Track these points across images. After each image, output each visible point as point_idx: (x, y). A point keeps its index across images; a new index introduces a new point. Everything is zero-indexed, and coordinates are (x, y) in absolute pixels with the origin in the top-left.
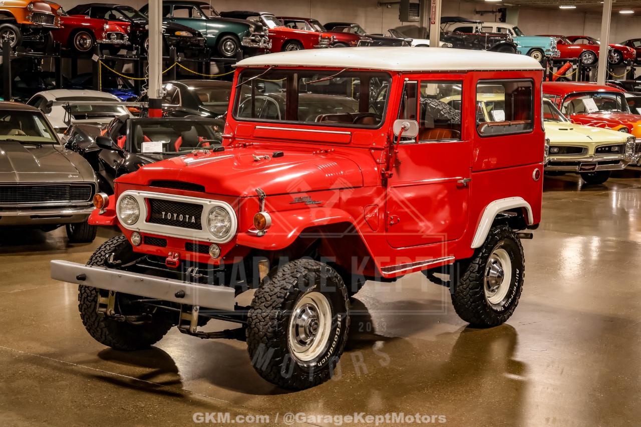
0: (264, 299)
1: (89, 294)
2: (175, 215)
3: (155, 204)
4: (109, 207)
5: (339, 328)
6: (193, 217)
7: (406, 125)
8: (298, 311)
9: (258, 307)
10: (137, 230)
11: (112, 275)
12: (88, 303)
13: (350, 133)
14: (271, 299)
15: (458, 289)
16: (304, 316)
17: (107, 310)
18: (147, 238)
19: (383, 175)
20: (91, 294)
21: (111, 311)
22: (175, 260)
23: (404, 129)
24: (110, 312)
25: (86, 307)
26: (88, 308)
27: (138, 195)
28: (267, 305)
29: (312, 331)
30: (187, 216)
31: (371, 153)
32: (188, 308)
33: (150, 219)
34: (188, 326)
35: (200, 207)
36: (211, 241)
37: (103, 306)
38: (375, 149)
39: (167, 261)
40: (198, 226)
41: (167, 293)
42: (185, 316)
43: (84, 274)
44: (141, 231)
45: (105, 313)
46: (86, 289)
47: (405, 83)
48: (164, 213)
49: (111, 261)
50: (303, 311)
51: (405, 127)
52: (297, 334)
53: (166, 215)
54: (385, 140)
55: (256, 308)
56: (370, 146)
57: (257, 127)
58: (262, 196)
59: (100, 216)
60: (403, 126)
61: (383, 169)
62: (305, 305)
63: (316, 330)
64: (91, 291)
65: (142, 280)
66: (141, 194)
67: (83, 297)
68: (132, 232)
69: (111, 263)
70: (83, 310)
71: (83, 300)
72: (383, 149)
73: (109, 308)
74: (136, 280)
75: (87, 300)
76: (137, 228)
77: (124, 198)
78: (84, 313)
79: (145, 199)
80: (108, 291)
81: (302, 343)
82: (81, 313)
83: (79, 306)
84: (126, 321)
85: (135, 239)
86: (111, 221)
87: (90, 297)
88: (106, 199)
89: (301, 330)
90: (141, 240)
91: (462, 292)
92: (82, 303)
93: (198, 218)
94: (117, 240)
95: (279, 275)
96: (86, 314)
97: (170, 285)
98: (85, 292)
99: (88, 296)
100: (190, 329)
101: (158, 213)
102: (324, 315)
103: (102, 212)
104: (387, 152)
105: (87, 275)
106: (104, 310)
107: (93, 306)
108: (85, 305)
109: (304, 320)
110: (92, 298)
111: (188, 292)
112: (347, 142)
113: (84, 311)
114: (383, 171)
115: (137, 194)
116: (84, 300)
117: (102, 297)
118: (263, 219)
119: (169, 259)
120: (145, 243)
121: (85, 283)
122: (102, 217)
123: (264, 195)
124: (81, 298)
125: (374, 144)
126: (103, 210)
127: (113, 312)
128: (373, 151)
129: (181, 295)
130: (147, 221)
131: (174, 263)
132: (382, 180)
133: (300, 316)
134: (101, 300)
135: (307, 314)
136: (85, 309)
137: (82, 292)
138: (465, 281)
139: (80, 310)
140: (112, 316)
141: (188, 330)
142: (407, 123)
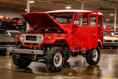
3: (28, 37)
4: (19, 38)
5: (64, 61)
8: (55, 57)
13: (65, 24)
18: (26, 44)
19: (72, 32)
21: (19, 57)
30: (34, 39)
32: (34, 55)
33: (26, 40)
35: (36, 36)
36: (38, 43)
37: (17, 57)
40: (36, 40)
44: (25, 42)
52: (55, 61)
54: (72, 25)
63: (59, 60)
69: (19, 48)
72: (72, 27)
74: (24, 50)
77: (22, 36)
79: (26, 36)
80: (18, 53)
81: (56, 63)
85: (24, 44)
86: (19, 41)
97: (30, 51)
101: (28, 39)
109: (57, 59)
111: (34, 52)
112: (65, 26)
115: (24, 35)
121: (14, 52)
122: (17, 40)
128: (70, 27)
129: (32, 52)
131: (31, 48)
134: (17, 55)
135: (57, 57)
140: (19, 59)
141: (34, 60)
142: (77, 22)
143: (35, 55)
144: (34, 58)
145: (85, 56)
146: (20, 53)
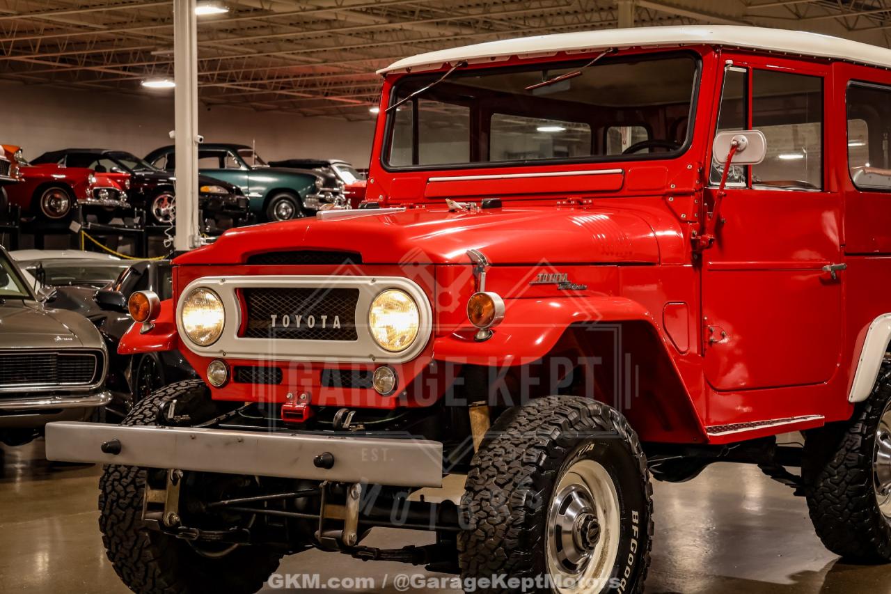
0: (495, 469)
1: (122, 494)
2: (298, 319)
3: (256, 301)
4: (162, 319)
5: (635, 538)
6: (337, 318)
7: (740, 142)
8: (557, 501)
9: (483, 487)
10: (221, 355)
11: (176, 436)
12: (119, 511)
13: (620, 171)
14: (510, 468)
15: (821, 485)
16: (569, 511)
17: (163, 515)
18: (241, 371)
19: (694, 243)
20: (127, 493)
21: (172, 515)
22: (302, 406)
23: (735, 149)
24: (171, 518)
25: (116, 522)
26: (119, 521)
27: (222, 284)
28: (502, 482)
29: (588, 540)
30: (324, 318)
31: (667, 204)
32: (339, 492)
33: (245, 332)
34: (339, 532)
35: (352, 294)
36: (377, 361)
37: (154, 506)
38: (674, 194)
39: (285, 411)
40: (349, 334)
41: (296, 460)
42: (332, 511)
43: (119, 442)
44: (228, 356)
45: (161, 521)
46: (116, 483)
47: (726, 69)
48: (274, 317)
49: (171, 415)
50: (568, 501)
51: (738, 145)
52: (560, 547)
53: (279, 320)
54: (696, 175)
55: (477, 488)
56: (666, 190)
57: (431, 179)
58: (481, 263)
59: (143, 336)
60: (734, 143)
61: (694, 232)
62: (568, 489)
63: (595, 537)
64: (125, 487)
65: (241, 440)
66: (227, 282)
67: (109, 500)
68: (209, 361)
69: (171, 419)
70: (108, 527)
71: (108, 506)
72: (691, 193)
73: (168, 511)
74: (228, 442)
75: (118, 506)
76: (221, 351)
77: (194, 293)
78: (110, 533)
79: (236, 290)
80: (164, 471)
81: (568, 564)
82: (103, 534)
83: (100, 520)
84: (200, 538)
85: (216, 375)
86: (165, 342)
87: (124, 498)
88: (154, 301)
89: (566, 539)
90: (228, 376)
91: (831, 491)
92: (107, 512)
93: (348, 317)
94: (174, 388)
95: (521, 421)
96: (114, 534)
97: (301, 445)
98: (113, 489)
99: (119, 497)
100: (343, 536)
101: (263, 319)
102: (605, 512)
103: (145, 328)
104: (699, 199)
105: (123, 442)
106: (157, 514)
107: (129, 518)
108: (113, 516)
109: (570, 518)
110: (127, 501)
111: (339, 455)
112: (616, 188)
113: (111, 528)
114: (694, 235)
115: (219, 282)
116: (112, 506)
117: (153, 488)
118: (490, 304)
119: (289, 405)
120: (237, 380)
121: (119, 459)
122: (146, 337)
123: (485, 262)
124: (105, 502)
125: (673, 186)
126: (148, 323)
127: (176, 518)
128: (671, 199)
129: (326, 462)
130: (239, 335)
131: (297, 414)
132: (693, 253)
133: (563, 511)
134: (151, 495)
135: (576, 508)
136: (113, 524)
137: (108, 491)
138: (835, 468)
139: (103, 529)
140: (174, 528)
141: (340, 540)
142: (742, 137)
143: (351, 484)
144: (340, 524)
145: (795, 471)
146: (186, 472)
